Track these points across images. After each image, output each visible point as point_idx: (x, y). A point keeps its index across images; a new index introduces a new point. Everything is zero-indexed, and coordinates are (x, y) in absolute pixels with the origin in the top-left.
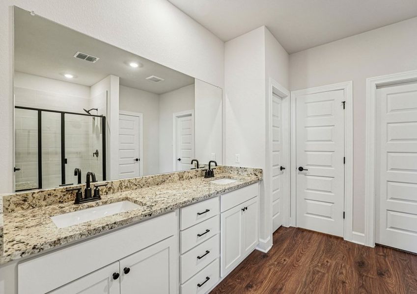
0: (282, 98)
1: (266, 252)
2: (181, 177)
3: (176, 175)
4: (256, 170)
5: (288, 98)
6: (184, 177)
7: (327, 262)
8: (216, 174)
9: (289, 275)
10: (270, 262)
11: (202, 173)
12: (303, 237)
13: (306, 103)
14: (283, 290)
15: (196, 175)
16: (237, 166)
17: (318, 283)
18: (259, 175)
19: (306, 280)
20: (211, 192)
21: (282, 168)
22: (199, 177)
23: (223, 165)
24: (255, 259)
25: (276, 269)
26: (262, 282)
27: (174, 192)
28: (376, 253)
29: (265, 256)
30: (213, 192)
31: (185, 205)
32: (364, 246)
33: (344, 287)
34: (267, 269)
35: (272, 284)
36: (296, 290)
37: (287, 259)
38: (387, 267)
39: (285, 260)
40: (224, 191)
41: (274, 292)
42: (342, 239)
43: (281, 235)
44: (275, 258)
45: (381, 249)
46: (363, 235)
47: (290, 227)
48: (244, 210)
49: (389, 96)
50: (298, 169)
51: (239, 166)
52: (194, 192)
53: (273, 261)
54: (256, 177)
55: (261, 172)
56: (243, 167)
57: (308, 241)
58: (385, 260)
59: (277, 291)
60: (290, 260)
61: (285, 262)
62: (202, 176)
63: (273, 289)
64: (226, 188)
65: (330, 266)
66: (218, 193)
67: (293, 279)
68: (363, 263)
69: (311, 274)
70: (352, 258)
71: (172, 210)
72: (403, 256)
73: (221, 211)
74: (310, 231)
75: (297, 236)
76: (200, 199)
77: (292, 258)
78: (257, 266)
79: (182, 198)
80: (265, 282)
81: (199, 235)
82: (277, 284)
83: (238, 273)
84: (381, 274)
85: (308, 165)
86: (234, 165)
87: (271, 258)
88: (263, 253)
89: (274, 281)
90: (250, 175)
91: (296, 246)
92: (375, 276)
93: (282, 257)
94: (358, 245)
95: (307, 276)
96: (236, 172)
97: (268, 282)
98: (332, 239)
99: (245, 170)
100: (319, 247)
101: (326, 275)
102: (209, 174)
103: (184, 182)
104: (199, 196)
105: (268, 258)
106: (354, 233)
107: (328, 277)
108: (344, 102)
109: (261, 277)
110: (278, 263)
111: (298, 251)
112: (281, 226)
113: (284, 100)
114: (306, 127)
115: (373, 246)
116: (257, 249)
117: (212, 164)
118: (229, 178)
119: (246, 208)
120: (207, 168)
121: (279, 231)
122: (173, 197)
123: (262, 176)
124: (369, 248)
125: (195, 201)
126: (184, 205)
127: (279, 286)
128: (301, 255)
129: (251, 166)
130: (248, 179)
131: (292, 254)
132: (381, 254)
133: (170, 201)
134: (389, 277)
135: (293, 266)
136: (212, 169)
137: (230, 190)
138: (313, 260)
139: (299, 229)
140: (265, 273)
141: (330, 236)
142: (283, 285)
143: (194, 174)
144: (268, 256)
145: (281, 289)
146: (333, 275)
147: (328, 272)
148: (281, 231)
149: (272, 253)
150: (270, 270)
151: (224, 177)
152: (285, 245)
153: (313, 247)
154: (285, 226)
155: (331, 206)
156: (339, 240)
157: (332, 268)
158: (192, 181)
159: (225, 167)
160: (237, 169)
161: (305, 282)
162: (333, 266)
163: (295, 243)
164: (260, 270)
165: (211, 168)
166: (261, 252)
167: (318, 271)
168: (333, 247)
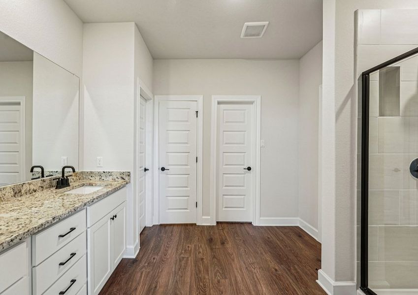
0: (146, 100)
1: (134, 257)
2: (17, 192)
3: (8, 190)
4: (123, 173)
5: (152, 101)
6: (23, 191)
7: (188, 247)
8: (71, 182)
9: (160, 270)
10: (141, 265)
11: (51, 183)
12: (166, 232)
13: (168, 108)
14: (158, 288)
15: (42, 187)
16: (99, 171)
17: (185, 268)
18: (127, 179)
19: (175, 269)
20: (76, 206)
21: (146, 170)
22: (46, 188)
23: (80, 171)
24: (124, 268)
25: (148, 270)
26: (136, 289)
27: (15, 215)
28: (218, 229)
29: (134, 261)
30: (80, 204)
31: (42, 228)
32: (210, 226)
33: (203, 262)
34: (139, 274)
35: (146, 286)
36: (169, 282)
37: (156, 257)
38: (226, 237)
39: (154, 259)
40: (93, 202)
41: (149, 293)
42: (195, 224)
43: (147, 236)
44: (144, 260)
45: (220, 225)
46: (209, 217)
47: (153, 226)
48: (113, 219)
49: (225, 111)
50: (160, 169)
51: (101, 170)
52: (49, 209)
53: (143, 263)
54: (123, 180)
55: (129, 175)
56: (107, 171)
57: (170, 234)
58: (223, 232)
59: (152, 290)
60: (159, 257)
61: (155, 260)
62: (51, 186)
63: (149, 291)
64: (95, 197)
65: (191, 249)
66: (85, 205)
67: (164, 273)
68: (212, 239)
69: (178, 262)
70: (204, 237)
71: (21, 241)
72: (233, 226)
73: (88, 226)
74: (171, 225)
75: (161, 233)
76: (62, 216)
77: (160, 254)
78: (127, 275)
79: (34, 220)
80: (140, 287)
81: (62, 264)
82: (150, 285)
83: (107, 291)
84: (223, 243)
85: (169, 165)
86: (96, 170)
87: (141, 261)
88: (132, 259)
89: (147, 282)
90: (117, 180)
91: (162, 241)
92: (220, 246)
93: (151, 257)
94: (206, 226)
95: (175, 266)
96: (98, 178)
97: (142, 286)
98: (189, 227)
99: (110, 174)
100: (180, 236)
101: (190, 259)
102: (62, 183)
103: (23, 198)
104: (61, 213)
105: (138, 263)
106: (203, 217)
107: (191, 259)
108: (197, 112)
109: (134, 284)
110: (148, 264)
111: (164, 245)
112: (145, 227)
113: (148, 103)
114: (167, 130)
115: (215, 224)
116: (125, 257)
117: (66, 170)
118: (91, 185)
119: (116, 216)
120: (60, 176)
121: (144, 232)
122: (16, 223)
123: (130, 179)
124: (213, 226)
125: (57, 220)
126: (40, 229)
127: (154, 285)
128: (167, 248)
129: (116, 169)
130: (116, 184)
131: (160, 250)
132: (221, 228)
133: (14, 228)
134: (227, 244)
135: (162, 261)
136: (67, 177)
137: (99, 199)
138: (177, 249)
139: (161, 225)
140: (138, 279)
141: (186, 225)
142: (157, 282)
143: (39, 185)
144: (137, 261)
145: (156, 287)
146: (194, 257)
147: (190, 256)
148: (146, 232)
149: (141, 256)
150: (142, 274)
151: (83, 185)
152: (152, 244)
153: (176, 239)
154: (148, 226)
155: (188, 199)
156: (194, 226)
157: (193, 251)
158: (37, 194)
159: (82, 173)
160: (100, 174)
161: (175, 271)
162: (193, 249)
163: (161, 240)
164: (132, 277)
165: (66, 175)
166: (129, 259)
167: (183, 258)
168: (191, 233)
